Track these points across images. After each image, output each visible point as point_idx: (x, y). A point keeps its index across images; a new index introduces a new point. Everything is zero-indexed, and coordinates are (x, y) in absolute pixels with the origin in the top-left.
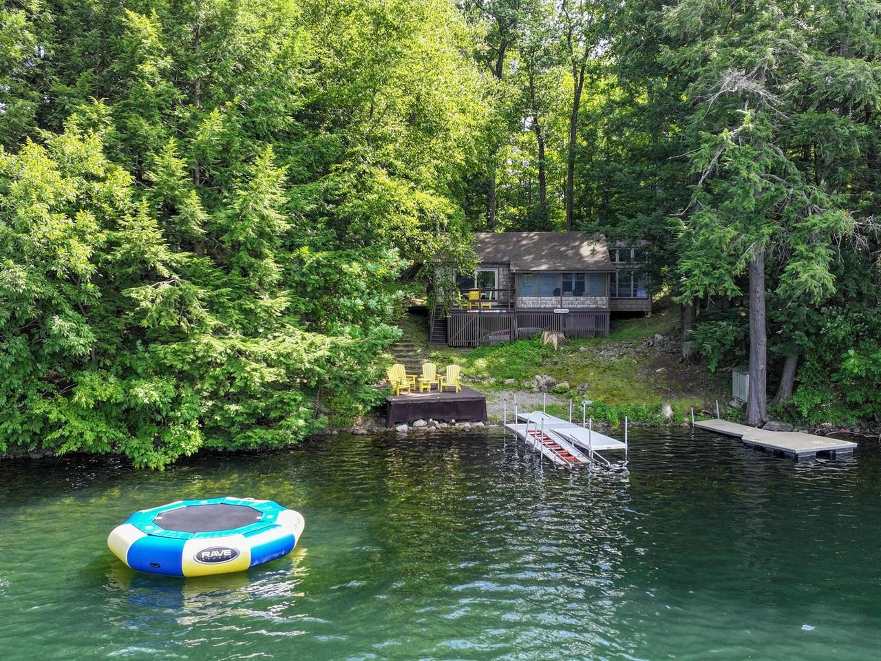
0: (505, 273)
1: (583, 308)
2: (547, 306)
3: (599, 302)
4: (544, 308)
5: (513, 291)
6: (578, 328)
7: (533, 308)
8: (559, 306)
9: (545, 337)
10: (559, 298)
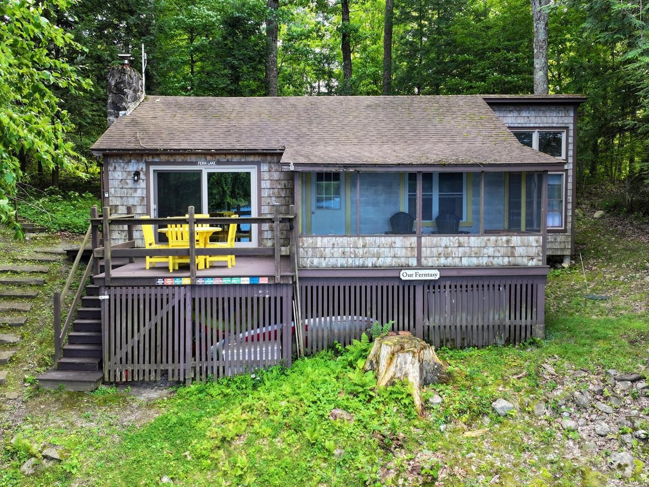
0: (276, 176)
1: (478, 268)
2: (380, 262)
3: (519, 251)
4: (375, 268)
5: (289, 223)
6: (462, 319)
7: (343, 269)
8: (413, 262)
9: (383, 362)
10: (413, 240)
